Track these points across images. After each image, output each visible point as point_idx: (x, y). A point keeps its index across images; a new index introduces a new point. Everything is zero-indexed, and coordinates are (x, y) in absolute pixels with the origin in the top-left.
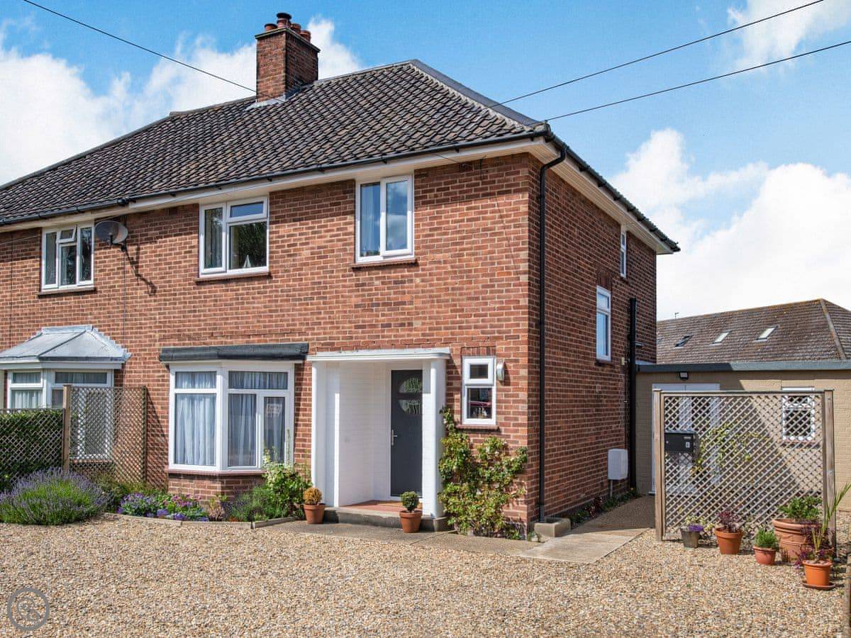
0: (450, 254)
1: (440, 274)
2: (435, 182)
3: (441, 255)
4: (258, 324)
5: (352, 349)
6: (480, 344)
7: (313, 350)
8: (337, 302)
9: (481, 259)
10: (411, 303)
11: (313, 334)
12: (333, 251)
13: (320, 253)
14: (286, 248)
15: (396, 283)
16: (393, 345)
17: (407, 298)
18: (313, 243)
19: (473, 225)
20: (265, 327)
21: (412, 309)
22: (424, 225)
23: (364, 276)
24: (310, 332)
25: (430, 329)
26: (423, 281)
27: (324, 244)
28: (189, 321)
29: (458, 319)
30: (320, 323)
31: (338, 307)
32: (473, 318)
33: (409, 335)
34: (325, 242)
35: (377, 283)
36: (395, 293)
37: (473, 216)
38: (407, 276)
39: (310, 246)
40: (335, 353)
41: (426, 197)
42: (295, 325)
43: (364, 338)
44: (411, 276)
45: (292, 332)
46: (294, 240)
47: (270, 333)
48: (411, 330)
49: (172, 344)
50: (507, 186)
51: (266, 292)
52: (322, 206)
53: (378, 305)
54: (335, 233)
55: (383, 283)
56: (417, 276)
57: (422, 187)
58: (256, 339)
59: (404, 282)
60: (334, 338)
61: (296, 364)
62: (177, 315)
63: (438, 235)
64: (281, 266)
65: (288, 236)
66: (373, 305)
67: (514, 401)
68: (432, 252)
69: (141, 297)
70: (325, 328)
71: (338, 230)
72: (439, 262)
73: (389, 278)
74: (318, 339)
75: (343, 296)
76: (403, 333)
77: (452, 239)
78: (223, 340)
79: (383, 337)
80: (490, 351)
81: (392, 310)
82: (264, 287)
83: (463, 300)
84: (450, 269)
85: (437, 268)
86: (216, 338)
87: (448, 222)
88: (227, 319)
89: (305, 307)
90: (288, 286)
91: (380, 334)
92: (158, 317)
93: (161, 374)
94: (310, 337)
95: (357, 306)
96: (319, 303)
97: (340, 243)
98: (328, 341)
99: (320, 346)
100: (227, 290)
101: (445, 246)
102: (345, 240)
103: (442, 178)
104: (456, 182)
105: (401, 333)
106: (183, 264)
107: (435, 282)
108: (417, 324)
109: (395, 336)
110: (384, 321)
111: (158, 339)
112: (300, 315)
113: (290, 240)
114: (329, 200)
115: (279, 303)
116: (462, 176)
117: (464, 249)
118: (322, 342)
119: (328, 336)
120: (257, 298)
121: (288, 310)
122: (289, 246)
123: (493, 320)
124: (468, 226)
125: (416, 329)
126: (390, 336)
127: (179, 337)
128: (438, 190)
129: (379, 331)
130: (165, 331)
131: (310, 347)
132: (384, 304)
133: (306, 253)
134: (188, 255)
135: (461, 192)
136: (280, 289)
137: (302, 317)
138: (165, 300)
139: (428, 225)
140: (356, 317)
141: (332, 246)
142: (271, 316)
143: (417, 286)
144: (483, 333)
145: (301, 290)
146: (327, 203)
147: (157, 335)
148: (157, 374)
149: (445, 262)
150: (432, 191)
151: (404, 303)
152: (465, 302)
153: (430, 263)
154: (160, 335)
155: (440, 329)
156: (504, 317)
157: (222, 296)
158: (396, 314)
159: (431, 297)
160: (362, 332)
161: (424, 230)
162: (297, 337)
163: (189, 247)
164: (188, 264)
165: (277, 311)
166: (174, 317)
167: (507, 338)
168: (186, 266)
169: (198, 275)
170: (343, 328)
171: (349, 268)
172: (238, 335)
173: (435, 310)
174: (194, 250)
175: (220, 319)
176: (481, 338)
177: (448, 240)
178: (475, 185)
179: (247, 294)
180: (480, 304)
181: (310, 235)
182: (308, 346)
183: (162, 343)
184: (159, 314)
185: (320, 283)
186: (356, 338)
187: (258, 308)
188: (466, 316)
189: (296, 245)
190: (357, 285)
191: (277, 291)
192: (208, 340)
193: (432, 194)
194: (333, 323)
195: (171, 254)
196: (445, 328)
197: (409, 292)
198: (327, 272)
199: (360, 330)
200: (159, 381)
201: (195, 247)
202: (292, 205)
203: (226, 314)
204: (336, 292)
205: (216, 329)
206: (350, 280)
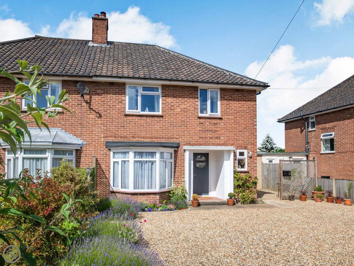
0: (233, 117)
1: (230, 123)
2: (228, 93)
3: (230, 117)
4: (157, 134)
5: (198, 145)
6: (243, 146)
7: (182, 145)
8: (192, 128)
9: (242, 119)
10: (220, 131)
11: (182, 139)
12: (190, 110)
13: (184, 111)
14: (170, 107)
15: (214, 124)
16: (213, 144)
17: (218, 129)
18: (182, 106)
19: (240, 109)
20: (160, 135)
21: (220, 133)
23: (202, 121)
24: (180, 138)
25: (227, 140)
26: (224, 124)
27: (186, 107)
28: (121, 130)
29: (236, 137)
30: (185, 136)
31: (192, 130)
32: (240, 137)
33: (219, 142)
34: (187, 107)
35: (207, 123)
36: (214, 127)
38: (218, 122)
39: (180, 107)
40: (191, 146)
41: (225, 97)
42: (174, 135)
43: (203, 142)
44: (220, 122)
45: (173, 138)
46: (173, 104)
47: (163, 138)
49: (111, 139)
50: (250, 99)
51: (160, 122)
52: (185, 94)
53: (208, 131)
55: (210, 124)
56: (222, 122)
57: (223, 94)
58: (156, 140)
59: (217, 124)
60: (191, 141)
61: (174, 150)
62: (114, 128)
63: (229, 110)
64: (168, 113)
65: (171, 102)
66: (206, 131)
67: (253, 163)
68: (227, 115)
69: (92, 118)
70: (187, 137)
71: (192, 103)
72: (229, 119)
73: (212, 122)
74: (184, 141)
75: (194, 127)
76: (217, 141)
77: (233, 112)
78: (140, 139)
79: (210, 142)
80: (246, 148)
81: (213, 133)
82: (159, 120)
83: (237, 132)
84: (233, 122)
85: (229, 121)
86: (136, 138)
87: (232, 107)
88: (141, 131)
89: (178, 129)
90: (170, 121)
91: (209, 141)
93: (105, 152)
94: (180, 140)
95: (199, 131)
96: (184, 128)
97: (193, 108)
98: (188, 142)
99: (185, 144)
100: (141, 120)
101: (231, 114)
102: (195, 107)
103: (230, 92)
104: (235, 95)
106: (117, 107)
107: (228, 125)
108: (222, 138)
110: (210, 136)
111: (103, 137)
112: (176, 132)
113: (171, 104)
115: (167, 127)
116: (237, 93)
117: (237, 116)
118: (186, 142)
119: (188, 140)
120: (156, 124)
121: (171, 130)
122: (171, 106)
123: (247, 139)
124: (239, 109)
125: (221, 140)
126: (213, 142)
127: (115, 137)
128: (229, 96)
129: (208, 140)
130: (107, 134)
131: (181, 144)
132: (210, 131)
133: (178, 110)
134: (120, 103)
135: (236, 98)
136: (167, 122)
137: (177, 133)
138: (106, 121)
139: (225, 106)
140: (199, 134)
141: (190, 108)
142: (163, 131)
143: (222, 126)
144: (244, 142)
145: (177, 123)
146: (187, 93)
147: (102, 135)
148: (102, 152)
149: (231, 119)
150: (227, 96)
151: (217, 131)
152: (238, 132)
153: (226, 119)
154: (104, 136)
155: (230, 140)
156: (250, 138)
157: (138, 122)
158: (215, 134)
159: (227, 130)
160: (202, 140)
161: (224, 108)
162: (175, 140)
163: (121, 100)
164: (120, 107)
165: (166, 130)
166: (112, 128)
167: (251, 144)
168: (119, 108)
169: (125, 112)
170: (194, 138)
171: (196, 117)
172: (146, 138)
173: (228, 134)
174: (123, 101)
175: (138, 131)
176: (243, 144)
177: (232, 112)
178: (241, 97)
179: (151, 122)
180: (243, 133)
181: (180, 103)
182: (180, 143)
183: (105, 139)
184: (103, 126)
185: (185, 121)
186: (199, 141)
187: (156, 128)
188: (238, 137)
189: (174, 106)
190: (200, 123)
191: (166, 122)
192: (131, 139)
193: (227, 97)
194: (190, 136)
195: (111, 102)
196: (232, 140)
197: (219, 128)
198: (187, 118)
199: (201, 139)
200: (104, 155)
201: (123, 100)
202: (172, 91)
203: (140, 129)
204: (191, 125)
205: (135, 135)
206: (197, 121)
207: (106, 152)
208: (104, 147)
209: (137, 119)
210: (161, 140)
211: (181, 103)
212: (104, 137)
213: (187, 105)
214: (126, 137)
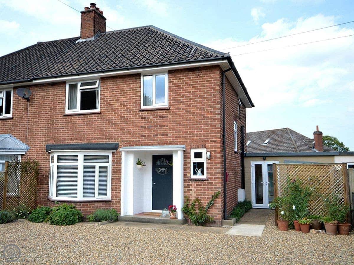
0: (185, 106)
1: (180, 114)
2: (178, 76)
3: (180, 106)
4: (94, 134)
5: (139, 145)
6: (199, 143)
8: (132, 125)
9: (198, 108)
10: (167, 126)
11: (121, 139)
12: (131, 103)
13: (124, 104)
15: (160, 117)
16: (159, 144)
17: (165, 124)
18: (121, 100)
19: (195, 94)
20: (98, 135)
21: (167, 128)
22: (173, 93)
23: (145, 114)
24: (119, 138)
25: (176, 137)
26: (172, 117)
27: (126, 100)
29: (189, 133)
30: (124, 134)
32: (195, 132)
33: (166, 140)
35: (151, 117)
36: (159, 122)
37: (195, 90)
38: (165, 115)
40: (132, 147)
41: (174, 82)
42: (112, 135)
43: (145, 141)
44: (167, 114)
45: (111, 138)
46: (112, 98)
47: (100, 138)
48: (167, 137)
49: (51, 143)
50: (210, 78)
51: (98, 121)
52: (126, 84)
53: (152, 127)
54: (131, 96)
55: (154, 117)
56: (170, 114)
57: (172, 77)
58: (93, 141)
59: (164, 117)
60: (131, 141)
61: (112, 152)
62: (54, 130)
63: (179, 97)
64: (106, 109)
66: (149, 127)
67: (215, 168)
68: (176, 105)
69: (36, 122)
70: (126, 136)
71: (133, 94)
72: (180, 109)
73: (156, 115)
74: (123, 141)
76: (163, 139)
78: (77, 141)
79: (154, 140)
80: (203, 146)
81: (158, 129)
82: (97, 118)
83: (191, 125)
84: (185, 112)
85: (179, 111)
86: (73, 140)
87: (184, 92)
88: (79, 132)
89: (117, 127)
90: (109, 118)
92: (44, 131)
93: (45, 156)
94: (119, 140)
95: (141, 127)
96: (124, 125)
97: (134, 100)
98: (128, 142)
99: (124, 144)
100: (79, 119)
101: (182, 102)
102: (137, 99)
103: (180, 74)
104: (187, 76)
105: (162, 139)
106: (58, 107)
107: (178, 117)
108: (170, 135)
109: (160, 140)
110: (154, 133)
111: (44, 141)
112: (115, 130)
113: (110, 98)
114: (129, 82)
115: (105, 125)
116: (190, 74)
117: (191, 104)
118: (125, 142)
119: (128, 140)
120: (94, 123)
121: (109, 128)
122: (109, 101)
123: (205, 134)
124: (193, 94)
125: (169, 137)
126: (157, 140)
127: (55, 140)
128: (179, 79)
129: (152, 138)
130: (48, 137)
131: (120, 145)
132: (155, 126)
133: (118, 104)
134: (60, 104)
135: (189, 80)
136: (105, 119)
138: (48, 123)
139: (175, 93)
140: (141, 132)
141: (130, 101)
142: (101, 131)
143: (170, 119)
144: (200, 139)
145: (116, 119)
147: (44, 139)
148: (43, 156)
149: (183, 109)
150: (176, 79)
153: (176, 109)
155: (181, 137)
156: (210, 132)
157: (76, 122)
158: (161, 131)
159: (176, 123)
160: (144, 138)
161: (173, 95)
162: (113, 140)
163: (61, 100)
164: (60, 108)
165: (103, 129)
166: (52, 131)
167: (211, 141)
168: (59, 109)
169: (65, 112)
170: (135, 136)
171: (137, 111)
172: (84, 139)
173: (178, 129)
174: (63, 101)
175: (76, 132)
176: (199, 141)
177: (184, 100)
178: (196, 77)
179: (89, 121)
180: (198, 127)
181: (120, 96)
182: (118, 144)
183: (46, 142)
184: (45, 129)
185: (125, 117)
186: (141, 141)
187: (95, 127)
188: (192, 132)
190: (142, 118)
191: (104, 120)
192: (69, 141)
193: (177, 81)
194: (130, 134)
195: (52, 103)
196: (183, 137)
197: (166, 121)
198: (128, 112)
199: (143, 137)
200: (44, 159)
202: (111, 84)
203: (78, 130)
204: (132, 121)
205: (73, 136)
206: (138, 116)
207: (47, 156)
208: (45, 151)
209: (75, 119)
210: (99, 141)
211: (121, 95)
213: (127, 97)
214: (65, 139)
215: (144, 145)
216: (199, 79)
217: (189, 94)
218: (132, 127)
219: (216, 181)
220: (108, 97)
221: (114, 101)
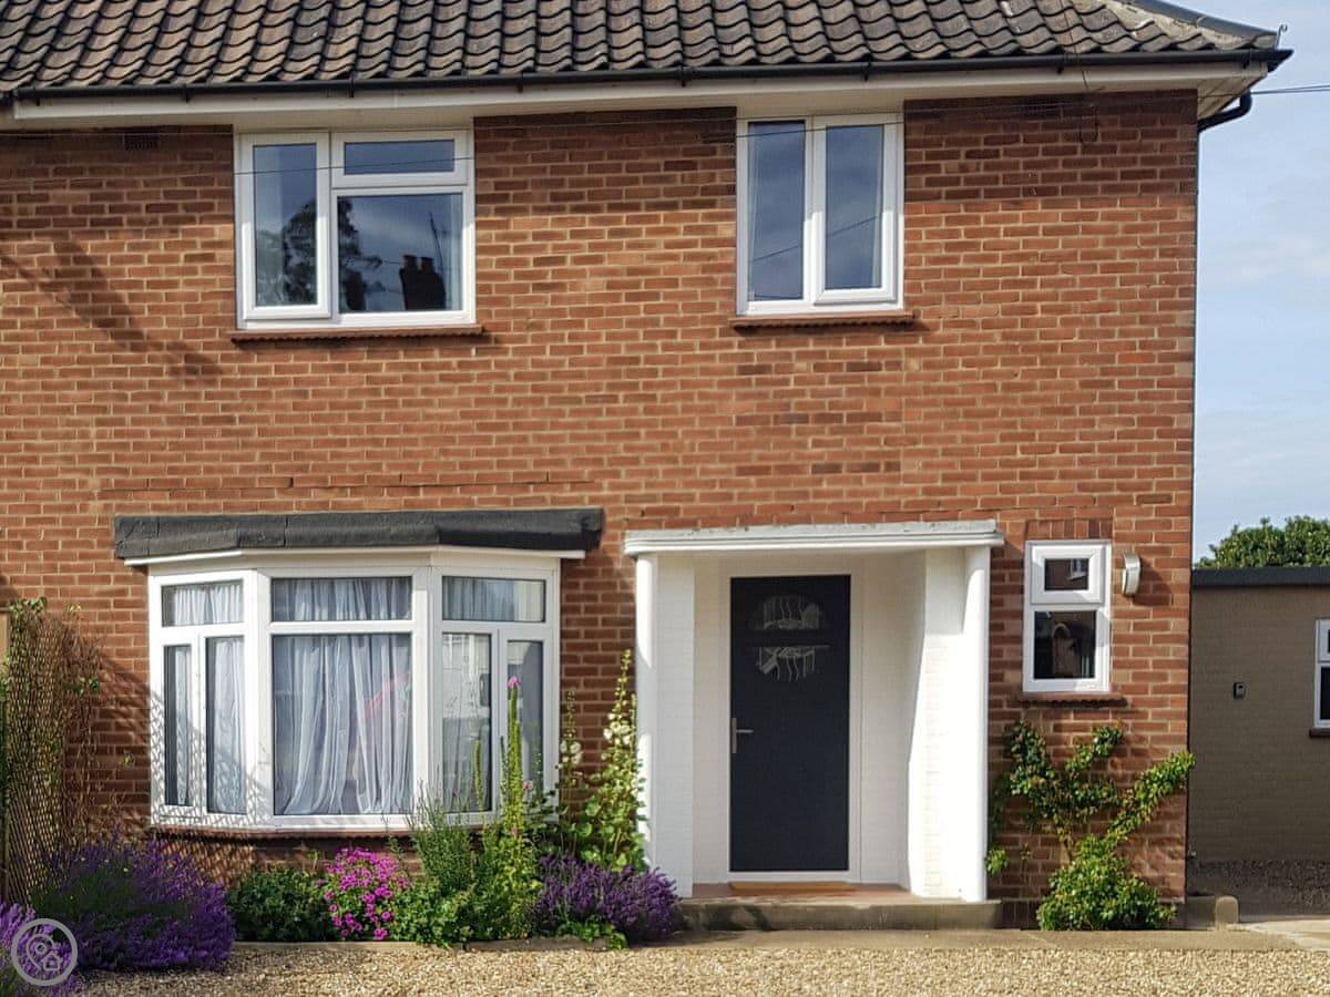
0: (999, 306)
1: (974, 351)
2: (960, 135)
3: (976, 307)
4: (442, 459)
5: (728, 523)
6: (1075, 513)
7: (617, 525)
8: (686, 409)
9: (1077, 321)
10: (896, 417)
11: (614, 487)
12: (674, 283)
13: (634, 286)
14: (531, 268)
15: (853, 367)
16: (845, 514)
17: (884, 404)
18: (613, 259)
19: (1059, 245)
20: (464, 466)
21: (896, 430)
22: (931, 234)
23: (760, 351)
24: (606, 483)
25: (946, 478)
26: (928, 365)
27: (646, 264)
28: (210, 446)
29: (1019, 455)
30: (635, 461)
31: (690, 422)
32: (1057, 454)
33: (889, 492)
34: (649, 258)
35: (801, 365)
36: (850, 392)
37: (1061, 223)
38: (883, 353)
39: (606, 265)
40: (686, 533)
42: (561, 463)
43: (764, 496)
44: (898, 353)
45: (551, 481)
46: (556, 248)
47: (483, 483)
48: (894, 480)
49: (150, 505)
50: (1145, 161)
51: (468, 378)
52: (641, 168)
53: (804, 419)
54: (681, 237)
55: (818, 368)
56: (912, 353)
57: (925, 144)
58: (439, 496)
59: (877, 368)
60: (678, 498)
61: (564, 561)
62: (166, 428)
63: (968, 259)
64: (517, 313)
65: (536, 236)
66: (790, 419)
67: (1157, 640)
68: (952, 300)
69: (28, 374)
70: (651, 473)
71: (689, 230)
72: (972, 324)
73: (834, 355)
74: (629, 499)
75: (703, 396)
76: (872, 486)
77: (1004, 272)
78: (332, 497)
79: (818, 494)
80: (1097, 530)
82: (462, 365)
83: (1032, 413)
84: (999, 341)
85: (965, 338)
86: (304, 492)
87: (995, 232)
88: (342, 443)
89: (590, 419)
90: (536, 363)
91: (810, 489)
92: (93, 430)
93: (112, 586)
94: (605, 493)
95: (741, 420)
96: (634, 411)
97: (697, 264)
98: (661, 504)
99: (637, 516)
100: (340, 368)
101: (984, 286)
102: (711, 256)
103: (979, 127)
104: (1017, 140)
105: (866, 486)
106: (182, 289)
107: (961, 368)
108: (911, 466)
109: (852, 494)
110: (820, 457)
111: (96, 492)
112: (576, 437)
113: (542, 248)
114: (662, 153)
115: (509, 407)
116: (1033, 127)
117: (1038, 298)
118: (644, 506)
119: (660, 492)
120: (437, 392)
121: (541, 426)
122: (538, 262)
123: (1109, 461)
124: (1046, 244)
125: (907, 478)
126: (838, 494)
127: (175, 489)
128: (968, 155)
129: (806, 482)
130: (124, 471)
131: (609, 519)
132: (821, 418)
133: (592, 283)
134: (199, 266)
136: (512, 372)
137: (583, 444)
138: (117, 385)
139: (941, 234)
140: (742, 446)
141: (673, 270)
142: (487, 440)
143: (910, 378)
144: (1082, 488)
145: (580, 375)
146: (652, 160)
147: (94, 481)
148: (97, 588)
149: (987, 325)
150: (953, 155)
151: (877, 417)
152: (1037, 418)
153: (947, 325)
154: (105, 483)
155: (973, 478)
156: (1135, 453)
157: (321, 382)
158: (857, 443)
159: (947, 403)
160: (760, 484)
161: (930, 247)
162: (567, 493)
163: (205, 245)
164: (199, 290)
165: (502, 427)
166: (154, 434)
167: (1141, 500)
168: (193, 297)
169: (234, 321)
170: (704, 472)
171: (717, 327)
172: (378, 486)
173: (959, 434)
174: (219, 252)
175: (317, 443)
176: (1076, 499)
177: (994, 272)
178: (1065, 151)
179: (406, 379)
180: (1075, 424)
181: (606, 239)
182: (601, 514)
183: (114, 502)
184: (100, 423)
185: (636, 360)
186: (741, 497)
187: (442, 417)
188: (1041, 450)
189: (561, 260)
190: (744, 370)
191: (504, 376)
192: (277, 498)
193: (954, 163)
194: (674, 460)
195: (139, 259)
196: (987, 477)
197: (889, 392)
198: (658, 334)
199: (753, 479)
200: (105, 605)
201: (221, 244)
202: (546, 158)
203: (336, 430)
204: (684, 384)
205: (303, 469)
206: (724, 357)
207: (120, 586)
208: (105, 556)
209: (308, 365)
210: (475, 497)
211: (613, 233)
212: (102, 496)
213: (651, 245)
214: (245, 487)
215: (758, 522)
216: (1080, 163)
217: (1026, 244)
218: (681, 422)
219: (1161, 703)
220: (530, 241)
221: (568, 265)
